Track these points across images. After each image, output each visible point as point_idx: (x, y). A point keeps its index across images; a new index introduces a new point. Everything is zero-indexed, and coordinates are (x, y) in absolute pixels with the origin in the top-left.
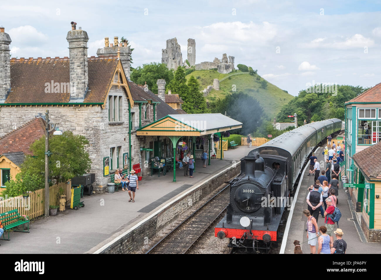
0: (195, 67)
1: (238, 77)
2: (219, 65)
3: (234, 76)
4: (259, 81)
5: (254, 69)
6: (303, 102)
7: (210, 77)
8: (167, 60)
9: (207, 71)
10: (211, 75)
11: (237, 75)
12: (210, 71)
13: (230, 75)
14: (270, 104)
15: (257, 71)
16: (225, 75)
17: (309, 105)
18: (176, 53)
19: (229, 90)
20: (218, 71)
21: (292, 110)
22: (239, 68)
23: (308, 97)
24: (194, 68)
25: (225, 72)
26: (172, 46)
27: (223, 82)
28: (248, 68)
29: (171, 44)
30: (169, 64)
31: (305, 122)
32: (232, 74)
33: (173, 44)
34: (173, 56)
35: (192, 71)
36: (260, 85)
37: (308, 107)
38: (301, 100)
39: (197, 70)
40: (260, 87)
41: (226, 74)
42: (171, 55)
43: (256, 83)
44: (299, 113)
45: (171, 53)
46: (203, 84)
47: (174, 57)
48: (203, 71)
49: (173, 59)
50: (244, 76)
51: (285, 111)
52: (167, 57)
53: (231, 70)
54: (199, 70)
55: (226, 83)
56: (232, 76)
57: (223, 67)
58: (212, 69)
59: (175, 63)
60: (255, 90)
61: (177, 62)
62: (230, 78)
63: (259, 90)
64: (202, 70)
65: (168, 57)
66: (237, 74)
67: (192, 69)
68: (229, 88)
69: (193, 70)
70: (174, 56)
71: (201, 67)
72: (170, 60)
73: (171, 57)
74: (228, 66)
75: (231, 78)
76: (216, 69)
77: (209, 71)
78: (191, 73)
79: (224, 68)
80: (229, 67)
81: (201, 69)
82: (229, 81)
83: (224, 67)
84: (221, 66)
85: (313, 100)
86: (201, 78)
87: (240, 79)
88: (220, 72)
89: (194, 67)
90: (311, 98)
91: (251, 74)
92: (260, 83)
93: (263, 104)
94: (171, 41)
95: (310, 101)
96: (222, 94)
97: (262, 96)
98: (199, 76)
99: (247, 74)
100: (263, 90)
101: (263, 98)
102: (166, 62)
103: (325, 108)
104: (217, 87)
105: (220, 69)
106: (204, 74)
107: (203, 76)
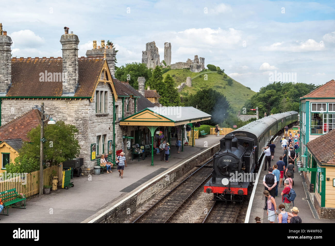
2: (191, 65)
5: (222, 69)
6: (264, 98)
8: (147, 60)
10: (184, 74)
11: (207, 74)
12: (184, 70)
13: (201, 74)
14: (235, 99)
15: (224, 70)
16: (196, 74)
17: (269, 100)
18: (155, 54)
19: (200, 87)
20: (190, 70)
21: (254, 104)
22: (208, 67)
23: (268, 93)
25: (196, 71)
26: (151, 48)
27: (195, 80)
28: (216, 67)
29: (150, 47)
30: (148, 64)
31: (265, 114)
32: (203, 73)
36: (227, 82)
38: (262, 95)
39: (173, 70)
40: (227, 84)
42: (150, 56)
43: (223, 81)
44: (261, 106)
46: (178, 82)
47: (153, 58)
48: (178, 70)
49: (152, 60)
50: (212, 75)
51: (248, 105)
53: (202, 70)
55: (198, 81)
57: (195, 67)
58: (186, 68)
59: (153, 63)
60: (222, 87)
61: (155, 62)
63: (226, 87)
64: (176, 69)
65: (148, 58)
66: (207, 72)
67: (168, 68)
69: (169, 69)
70: (153, 57)
71: (176, 67)
72: (149, 60)
73: (150, 58)
74: (199, 65)
75: (201, 76)
76: (188, 69)
78: (167, 71)
80: (200, 67)
82: (200, 79)
84: (193, 66)
85: (272, 95)
86: (176, 76)
87: (209, 77)
88: (192, 71)
89: (170, 67)
91: (219, 72)
92: (227, 80)
93: (229, 99)
94: (150, 44)
95: (269, 96)
96: (193, 90)
97: (228, 92)
98: (174, 75)
99: (215, 73)
100: (229, 87)
101: (229, 94)
102: (145, 62)
103: (283, 102)
104: (190, 84)
105: (192, 68)
106: (178, 73)
107: (177, 74)
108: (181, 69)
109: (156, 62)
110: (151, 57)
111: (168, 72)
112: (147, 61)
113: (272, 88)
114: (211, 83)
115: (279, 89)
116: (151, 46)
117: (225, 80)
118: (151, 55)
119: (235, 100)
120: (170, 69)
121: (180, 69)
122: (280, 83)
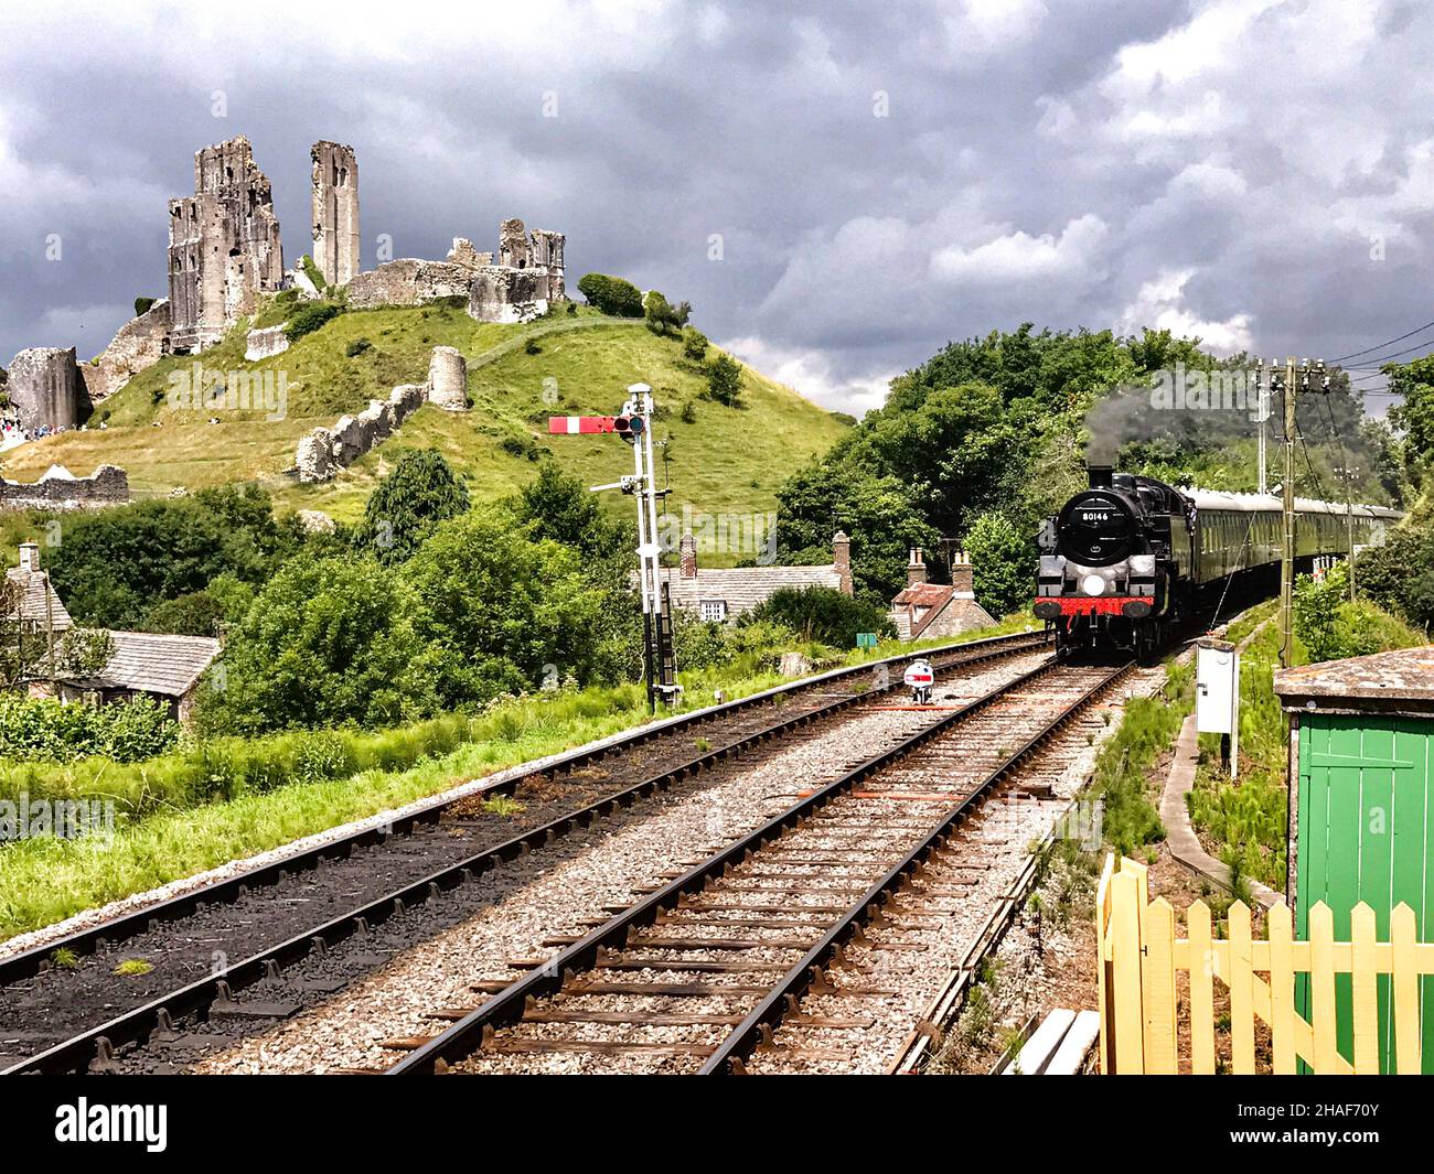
0: (346, 295)
1: (582, 341)
2: (476, 274)
3: (559, 334)
4: (697, 365)
5: (674, 301)
6: (908, 441)
7: (425, 341)
8: (197, 258)
9: (408, 312)
10: (427, 331)
11: (576, 330)
12: (428, 309)
13: (535, 333)
14: (754, 485)
15: (687, 309)
16: (505, 333)
17: (948, 458)
18: (248, 220)
19: (525, 413)
20: (468, 310)
21: (837, 488)
22: (588, 294)
23: (939, 405)
24: (341, 298)
25: (507, 314)
26: (227, 182)
27: (494, 367)
28: (638, 295)
29: (217, 171)
30: (206, 282)
31: (912, 562)
32: (546, 327)
33: (229, 169)
34: (232, 239)
35: (331, 313)
36: (703, 383)
37: (941, 469)
38: (897, 427)
39: (359, 310)
40: (702, 396)
41: (512, 327)
42: (217, 231)
43: (682, 375)
44: (887, 506)
45: (219, 222)
46: (384, 383)
47: (238, 244)
48: (390, 313)
49: (234, 253)
50: (613, 338)
51: (793, 495)
52: (196, 240)
53: (542, 306)
54: (366, 309)
55: (514, 375)
56: (547, 335)
57: (497, 289)
58: (438, 300)
59: (242, 277)
60: (672, 410)
61: (251, 265)
62: (532, 349)
63: (696, 410)
64: (381, 308)
65: (202, 243)
66: (575, 323)
67: (327, 303)
68: (525, 400)
69: (334, 308)
70: (238, 235)
71: (380, 291)
72: (211, 258)
73: (220, 243)
74: (524, 279)
75: (538, 345)
76: (457, 302)
77: (419, 313)
78: (322, 323)
79: (504, 295)
80: (533, 288)
81: (378, 304)
82: (527, 364)
83: (505, 288)
84: (484, 283)
85: (967, 423)
86: (374, 350)
87: (588, 349)
88: (480, 315)
89: (341, 293)
90: (960, 411)
91: (659, 325)
92: (703, 372)
93: (716, 485)
94: (221, 156)
95: (952, 432)
96: (476, 431)
97: (708, 441)
98: (364, 340)
99: (630, 327)
100: (718, 409)
101: (717, 451)
102: (190, 269)
103: (1052, 469)
104: (453, 394)
105: (480, 298)
106: (391, 327)
107: (386, 338)
108: (413, 307)
109: (256, 267)
110: (226, 239)
111: (328, 324)
112: (202, 262)
113: (968, 371)
114: (600, 388)
115: (1017, 377)
116: (226, 165)
117: (691, 370)
118: (225, 224)
119: (753, 491)
120: (343, 307)
121: (407, 307)
122: (1032, 334)
